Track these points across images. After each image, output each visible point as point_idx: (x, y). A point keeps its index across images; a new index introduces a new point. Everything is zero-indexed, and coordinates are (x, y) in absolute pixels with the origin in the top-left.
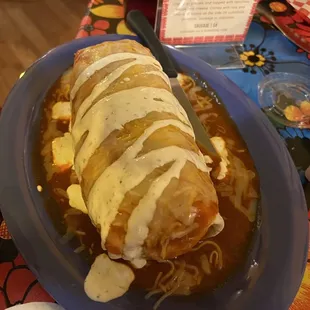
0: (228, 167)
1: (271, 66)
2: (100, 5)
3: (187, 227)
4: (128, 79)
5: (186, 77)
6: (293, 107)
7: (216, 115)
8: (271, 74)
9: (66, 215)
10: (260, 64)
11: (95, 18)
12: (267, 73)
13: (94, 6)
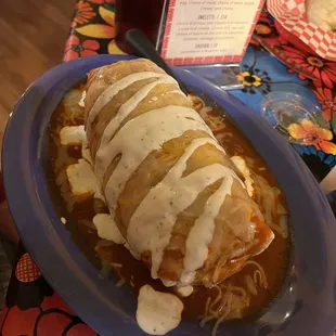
0: (253, 185)
1: (267, 86)
2: (86, 24)
3: (247, 243)
4: (155, 99)
5: (194, 98)
6: (295, 125)
7: (231, 135)
8: (269, 94)
9: (96, 248)
10: (257, 84)
11: (82, 38)
12: (265, 92)
13: (79, 26)
